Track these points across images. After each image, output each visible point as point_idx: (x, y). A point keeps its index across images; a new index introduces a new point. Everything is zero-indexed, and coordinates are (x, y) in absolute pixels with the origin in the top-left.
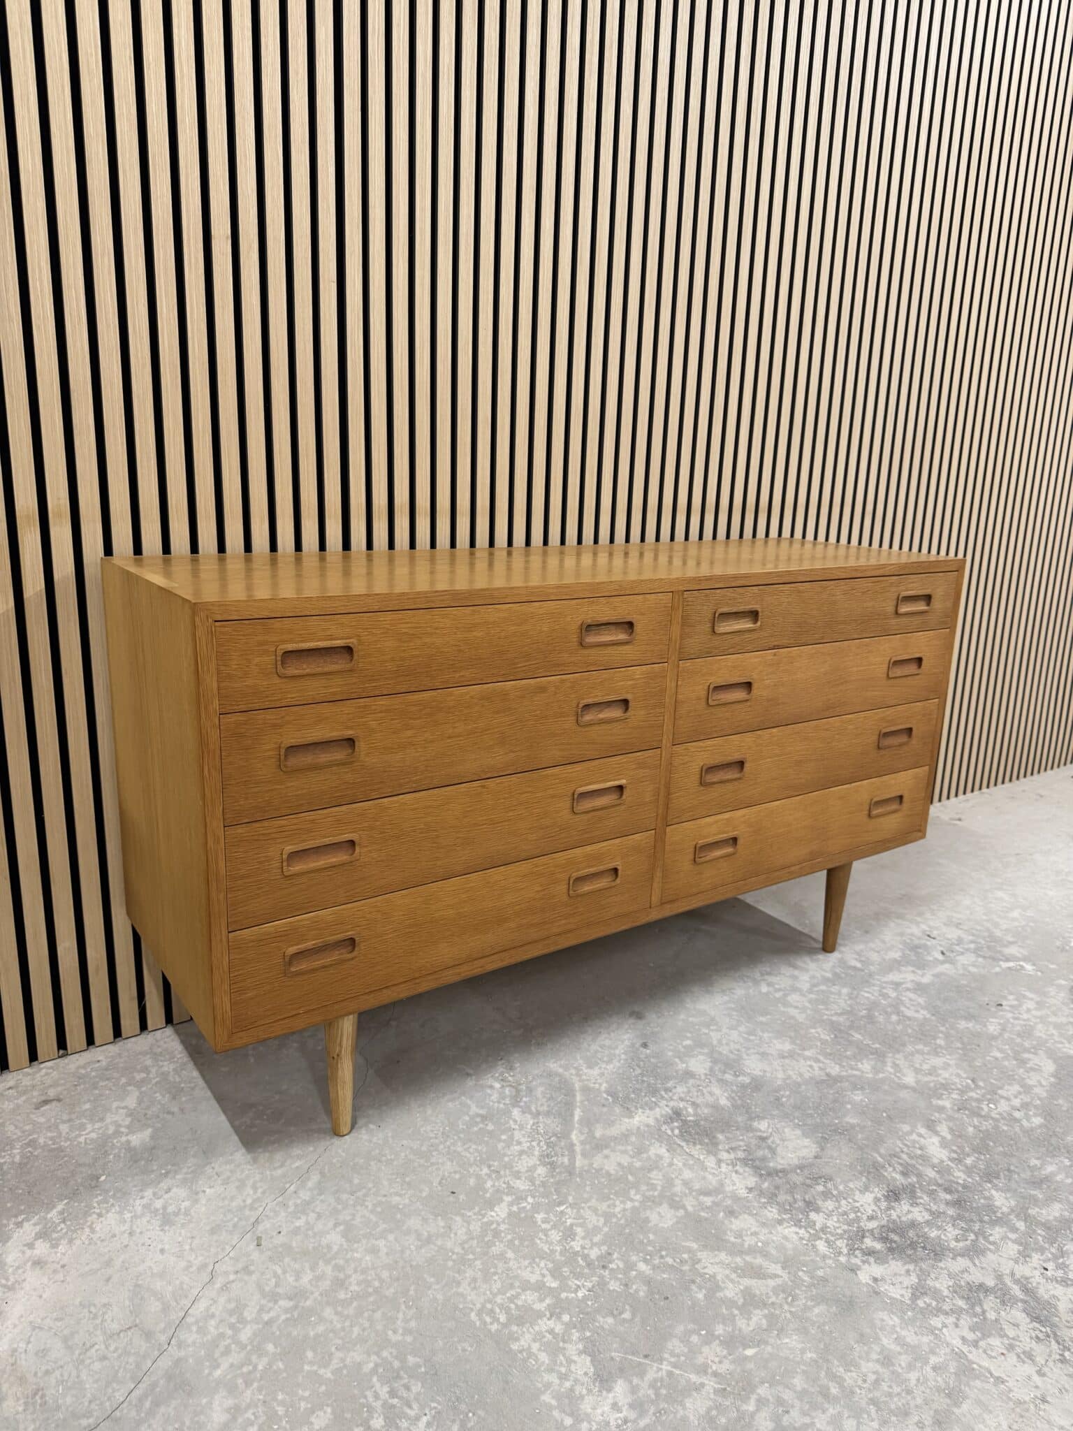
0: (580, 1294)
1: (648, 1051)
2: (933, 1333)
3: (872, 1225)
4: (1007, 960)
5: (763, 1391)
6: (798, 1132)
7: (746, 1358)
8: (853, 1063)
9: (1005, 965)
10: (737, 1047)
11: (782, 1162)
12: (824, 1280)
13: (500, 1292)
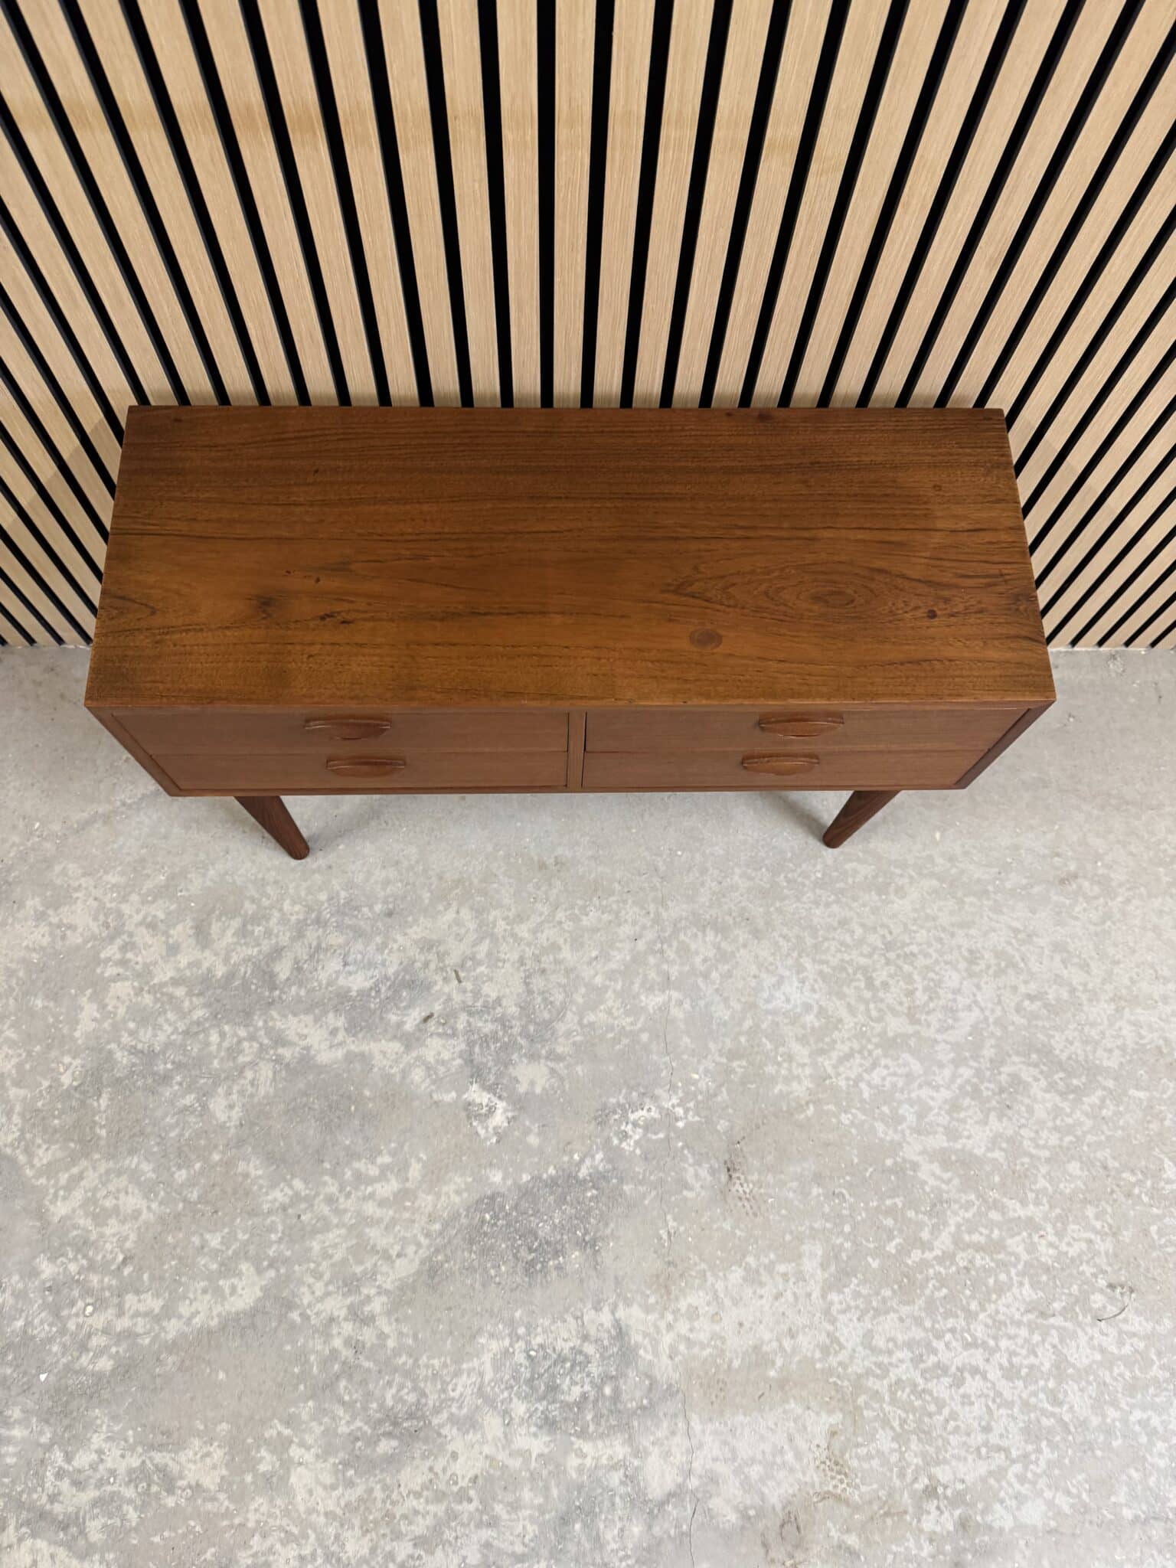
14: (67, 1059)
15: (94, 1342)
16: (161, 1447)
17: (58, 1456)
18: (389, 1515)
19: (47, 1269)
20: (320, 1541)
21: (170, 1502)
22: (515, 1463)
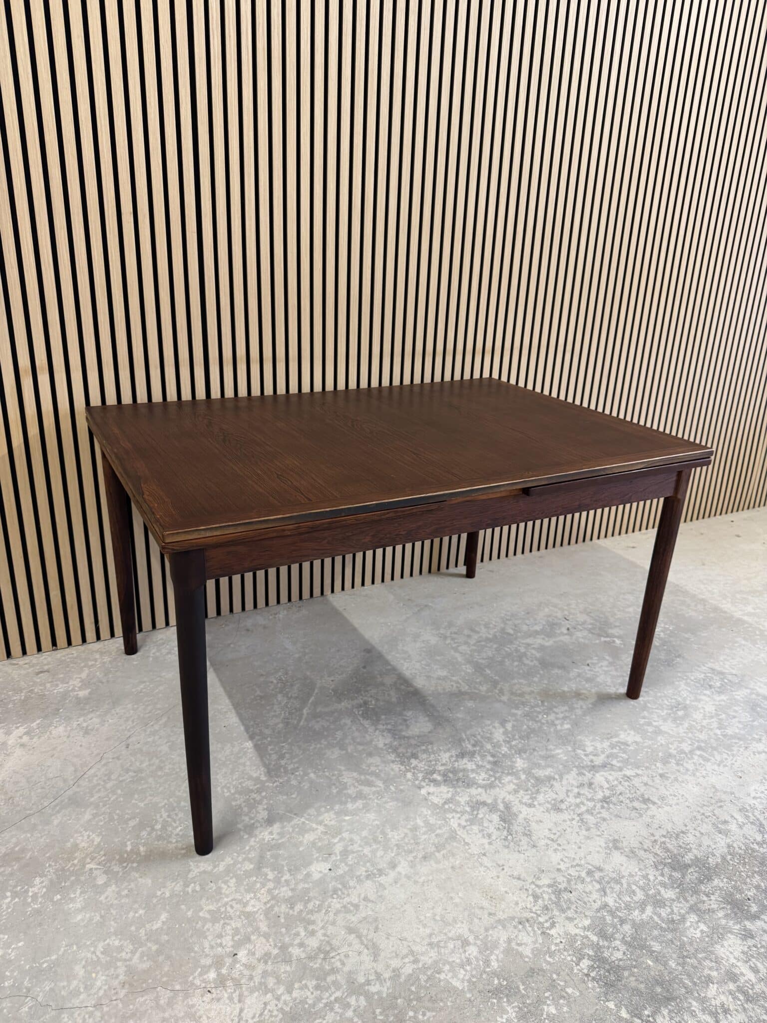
0: (275, 785)
1: (365, 670)
2: (444, 819)
3: (441, 768)
4: (607, 636)
5: (346, 835)
6: (427, 719)
7: (345, 821)
8: (477, 686)
9: (603, 639)
10: (417, 672)
11: (410, 733)
12: (402, 791)
13: (236, 779)
14: (464, 666)
15: (557, 722)
16: (611, 737)
17: (579, 751)
18: (702, 726)
19: (519, 712)
20: (690, 738)
21: (631, 748)
22: (723, 703)
